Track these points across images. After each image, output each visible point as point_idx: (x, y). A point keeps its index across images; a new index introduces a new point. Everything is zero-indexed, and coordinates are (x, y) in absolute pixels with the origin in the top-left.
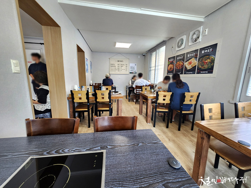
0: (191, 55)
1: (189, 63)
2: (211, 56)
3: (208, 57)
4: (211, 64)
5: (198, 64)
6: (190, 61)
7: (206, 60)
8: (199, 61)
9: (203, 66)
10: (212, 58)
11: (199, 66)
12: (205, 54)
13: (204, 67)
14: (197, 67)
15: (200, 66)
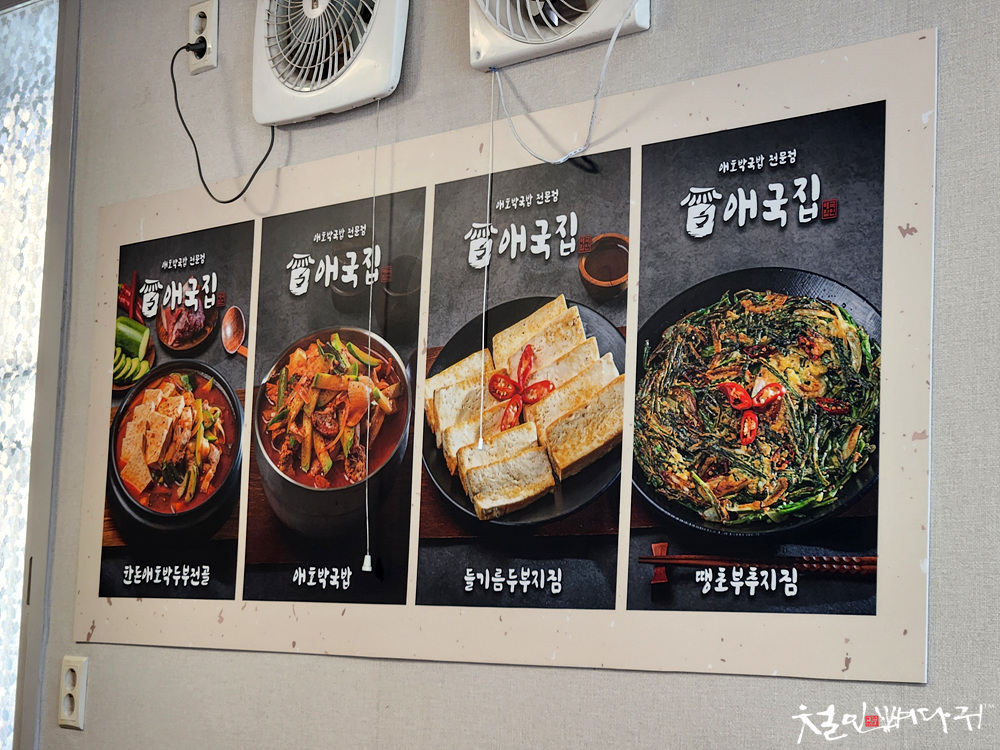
0: (516, 238)
1: (493, 390)
2: (826, 306)
3: (772, 304)
4: (836, 434)
5: (641, 427)
6: (509, 343)
7: (755, 368)
8: (658, 361)
9: (722, 468)
10: (837, 341)
11: (658, 461)
12: (733, 256)
13: (743, 495)
14: (638, 473)
15: (679, 472)
